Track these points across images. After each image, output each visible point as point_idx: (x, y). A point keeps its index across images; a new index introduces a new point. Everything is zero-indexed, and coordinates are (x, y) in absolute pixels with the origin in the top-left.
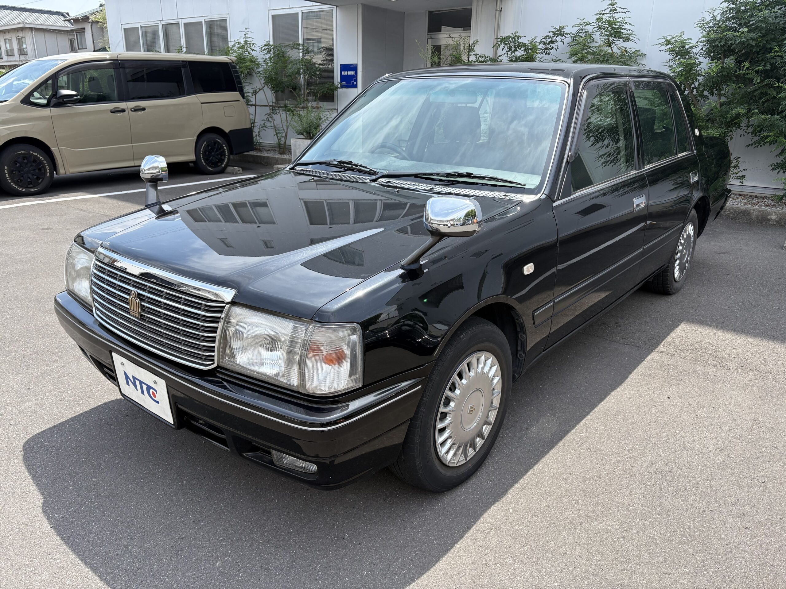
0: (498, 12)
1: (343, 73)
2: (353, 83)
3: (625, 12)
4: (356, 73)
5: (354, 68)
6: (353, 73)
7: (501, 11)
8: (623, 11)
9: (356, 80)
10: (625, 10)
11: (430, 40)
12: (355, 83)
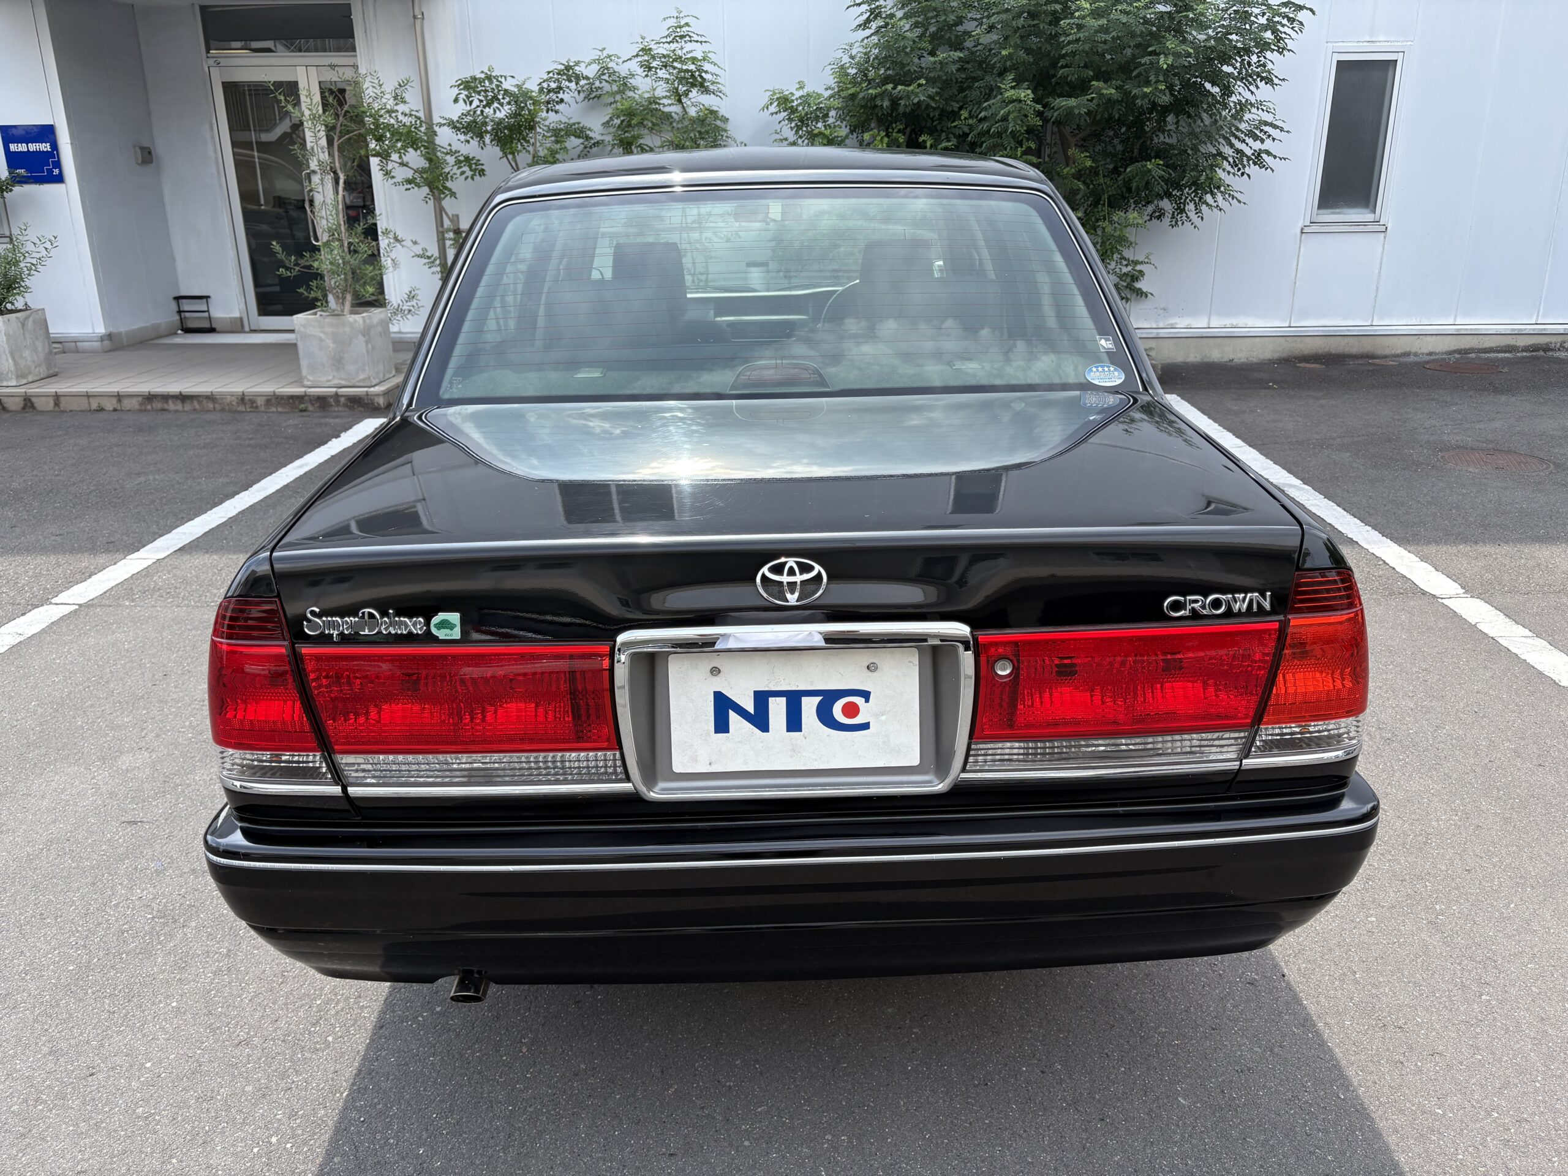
0: (418, 22)
1: (13, 147)
2: (50, 171)
3: (701, 42)
4: (55, 146)
5: (46, 133)
6: (45, 147)
7: (423, 19)
8: (700, 39)
9: (58, 164)
10: (703, 39)
11: (215, 72)
12: (56, 172)
